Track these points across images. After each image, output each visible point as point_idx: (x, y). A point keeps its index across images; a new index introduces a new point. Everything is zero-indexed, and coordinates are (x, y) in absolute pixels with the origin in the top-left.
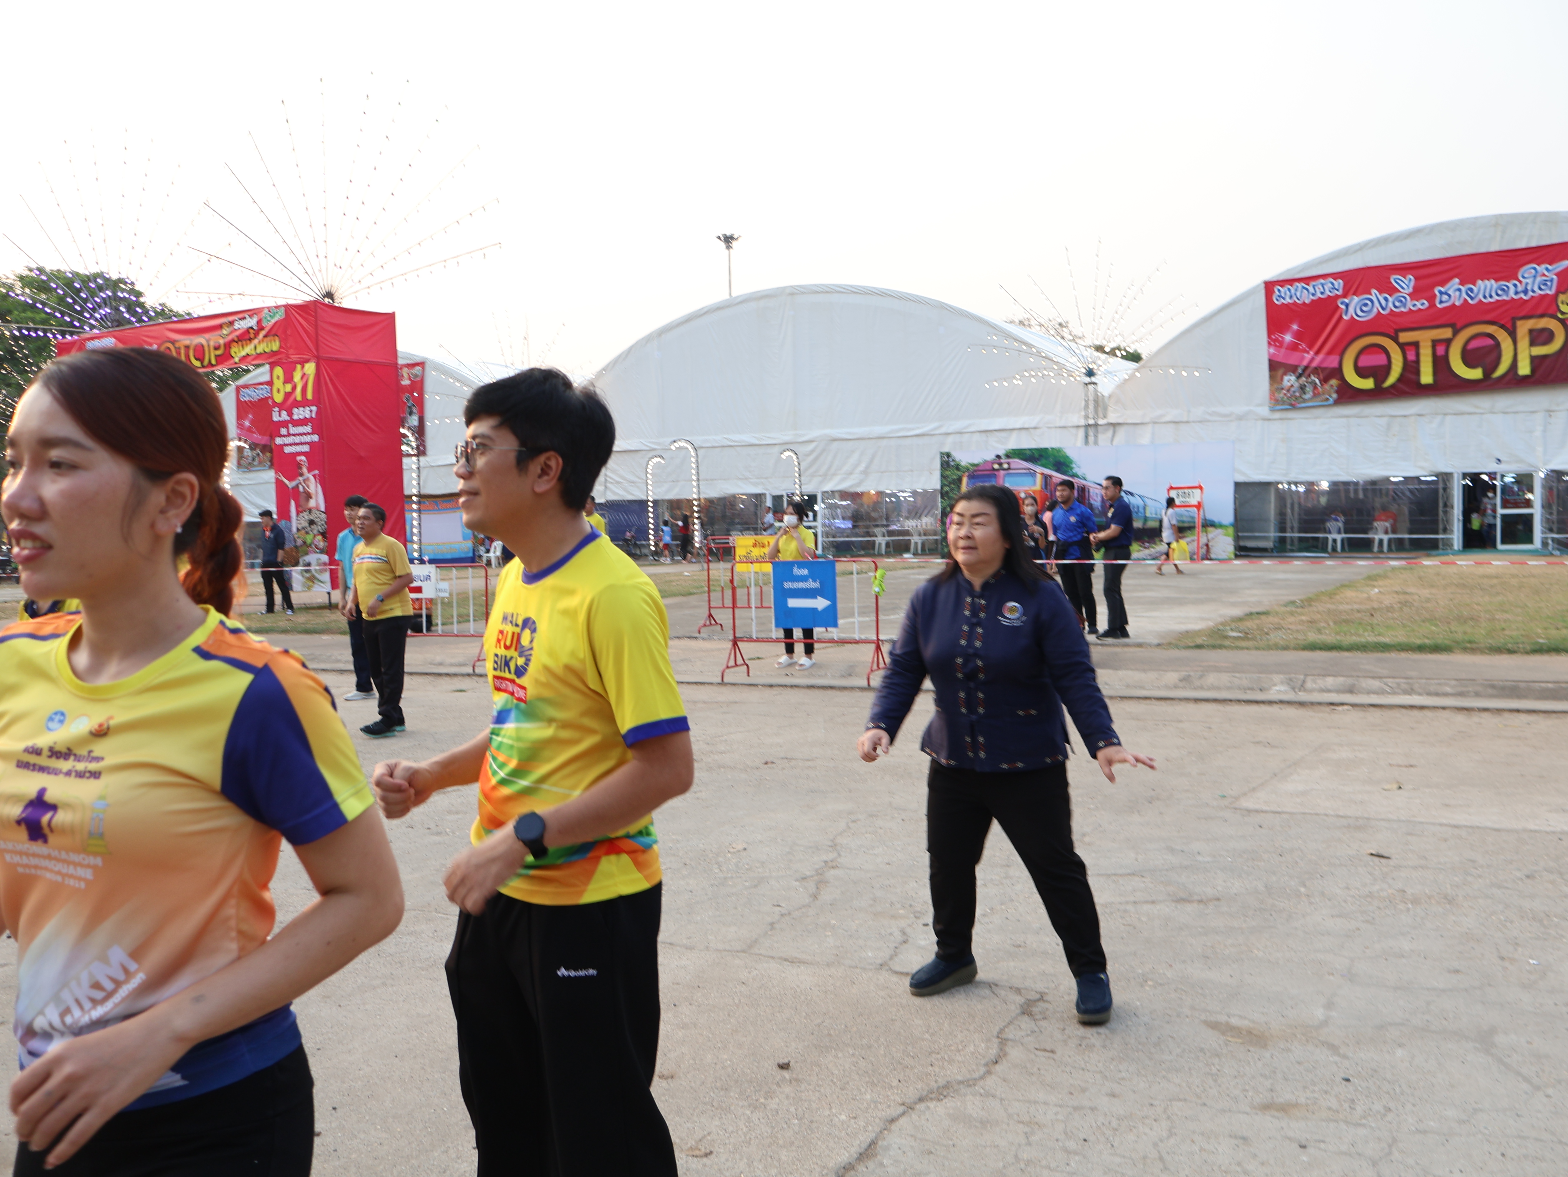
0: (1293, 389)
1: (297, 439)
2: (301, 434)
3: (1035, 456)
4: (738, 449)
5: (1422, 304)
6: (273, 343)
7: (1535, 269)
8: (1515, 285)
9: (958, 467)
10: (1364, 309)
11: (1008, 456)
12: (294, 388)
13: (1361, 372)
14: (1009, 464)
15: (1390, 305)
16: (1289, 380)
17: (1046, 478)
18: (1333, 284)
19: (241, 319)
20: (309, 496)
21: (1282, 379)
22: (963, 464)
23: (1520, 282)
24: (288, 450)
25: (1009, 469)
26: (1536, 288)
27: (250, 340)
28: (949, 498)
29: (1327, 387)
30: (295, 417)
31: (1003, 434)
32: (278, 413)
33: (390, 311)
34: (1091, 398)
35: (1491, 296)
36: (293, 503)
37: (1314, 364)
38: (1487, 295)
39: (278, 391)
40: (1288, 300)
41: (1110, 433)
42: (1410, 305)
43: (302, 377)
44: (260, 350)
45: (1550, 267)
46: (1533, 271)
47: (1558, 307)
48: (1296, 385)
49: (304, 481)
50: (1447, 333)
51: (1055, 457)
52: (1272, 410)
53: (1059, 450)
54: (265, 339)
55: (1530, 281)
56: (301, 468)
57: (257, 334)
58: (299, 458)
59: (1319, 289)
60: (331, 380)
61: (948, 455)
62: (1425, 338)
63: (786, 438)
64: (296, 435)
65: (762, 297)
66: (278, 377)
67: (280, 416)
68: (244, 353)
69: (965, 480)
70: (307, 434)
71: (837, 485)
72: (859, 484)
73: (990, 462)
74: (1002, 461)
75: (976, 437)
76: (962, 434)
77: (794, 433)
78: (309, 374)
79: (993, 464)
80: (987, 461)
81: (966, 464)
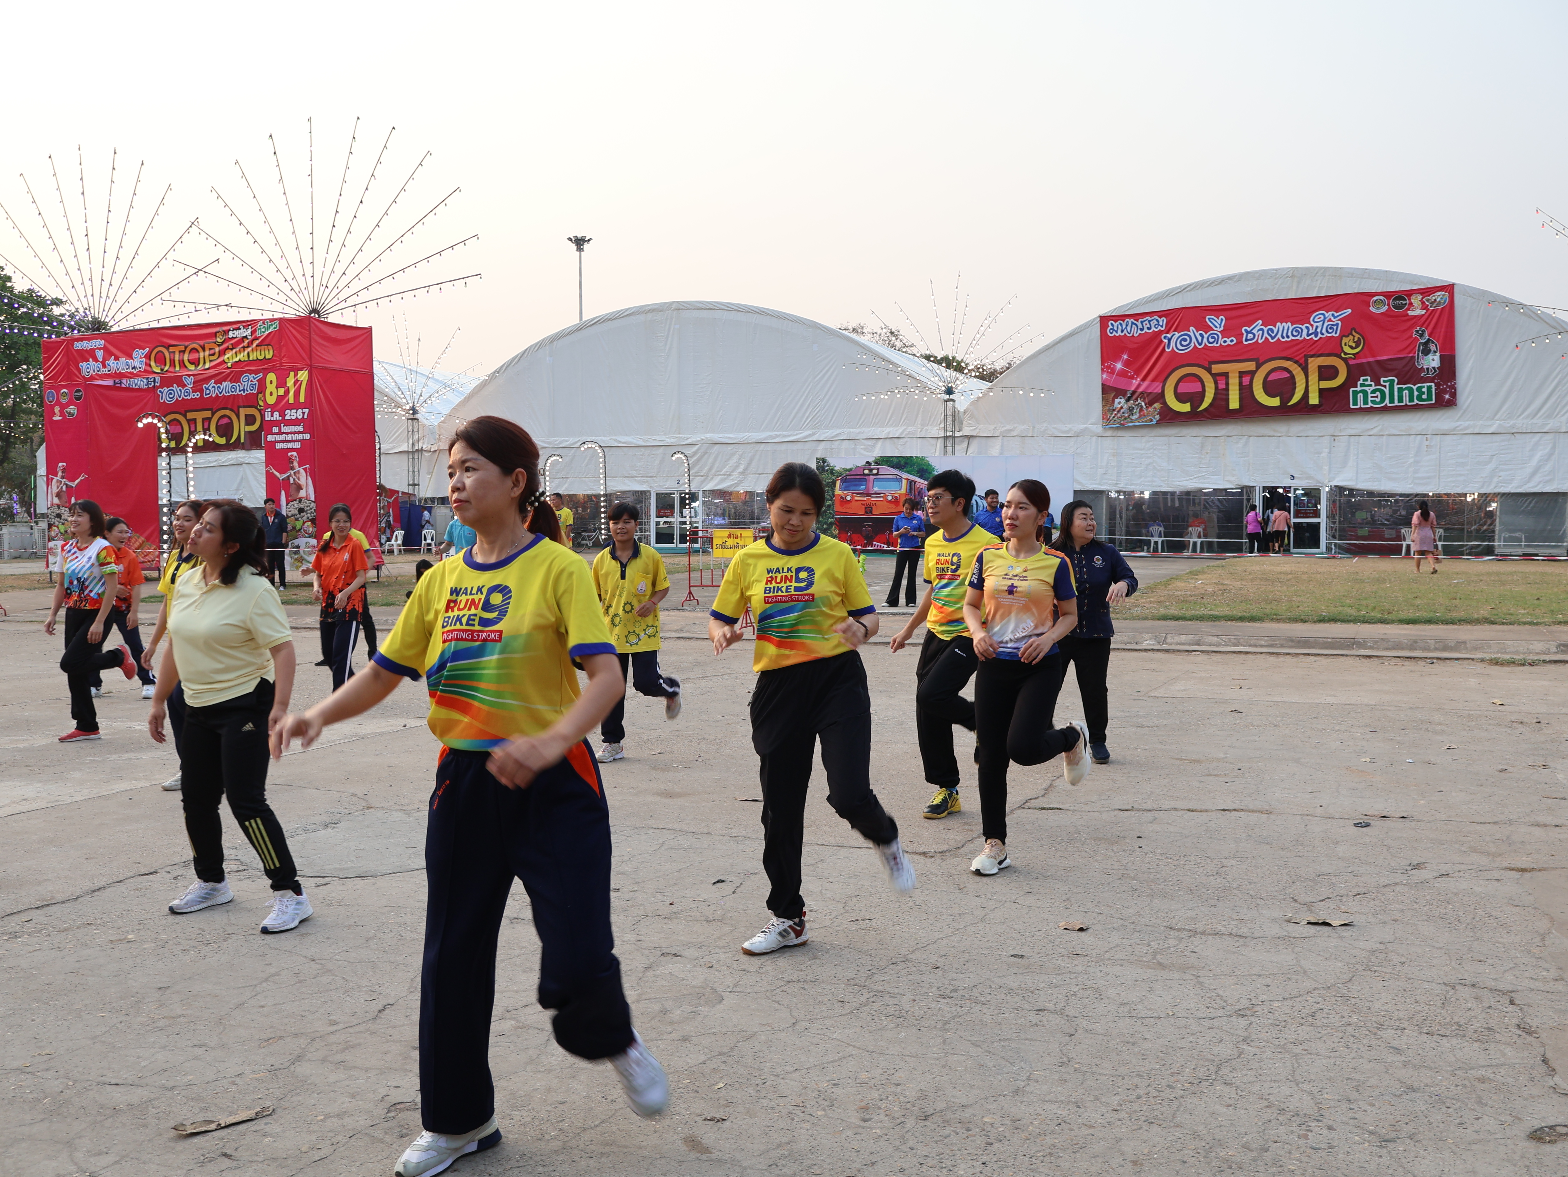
0: (1122, 411)
1: (289, 437)
2: (291, 433)
3: (901, 463)
4: (625, 449)
5: (1231, 341)
6: (267, 352)
7: (1323, 314)
8: (1307, 328)
9: (832, 471)
10: (1183, 343)
11: (877, 463)
12: (287, 392)
13: (1180, 398)
14: (878, 470)
15: (1205, 340)
16: (1120, 402)
17: (911, 483)
18: (1157, 321)
19: (234, 330)
20: (299, 488)
21: (1113, 402)
22: (836, 469)
23: (1312, 325)
24: (279, 446)
25: (877, 474)
26: (1324, 331)
27: (244, 348)
29: (1151, 409)
30: (287, 418)
31: (870, 443)
32: (269, 414)
33: (367, 326)
34: (949, 413)
35: (1288, 337)
36: (283, 493)
37: (1140, 390)
38: (1285, 335)
39: (271, 394)
40: (1119, 333)
41: (965, 445)
42: (1221, 341)
43: (295, 383)
44: (253, 357)
45: (1336, 314)
46: (1322, 317)
47: (1342, 348)
48: (1125, 407)
50: (1251, 366)
51: (919, 465)
52: (1104, 427)
53: (922, 459)
54: (259, 348)
55: (1319, 324)
56: (293, 463)
57: (250, 344)
58: (290, 454)
59: (1146, 325)
60: (321, 386)
61: (824, 461)
62: (1233, 369)
63: (671, 441)
64: (287, 433)
65: (650, 311)
66: (271, 382)
67: (272, 416)
68: (237, 359)
69: (838, 483)
70: (299, 433)
71: (717, 485)
72: (738, 484)
73: (861, 468)
74: (872, 467)
75: (846, 444)
76: (835, 442)
77: (677, 436)
78: (302, 381)
79: (864, 470)
80: (858, 466)
81: (839, 469)
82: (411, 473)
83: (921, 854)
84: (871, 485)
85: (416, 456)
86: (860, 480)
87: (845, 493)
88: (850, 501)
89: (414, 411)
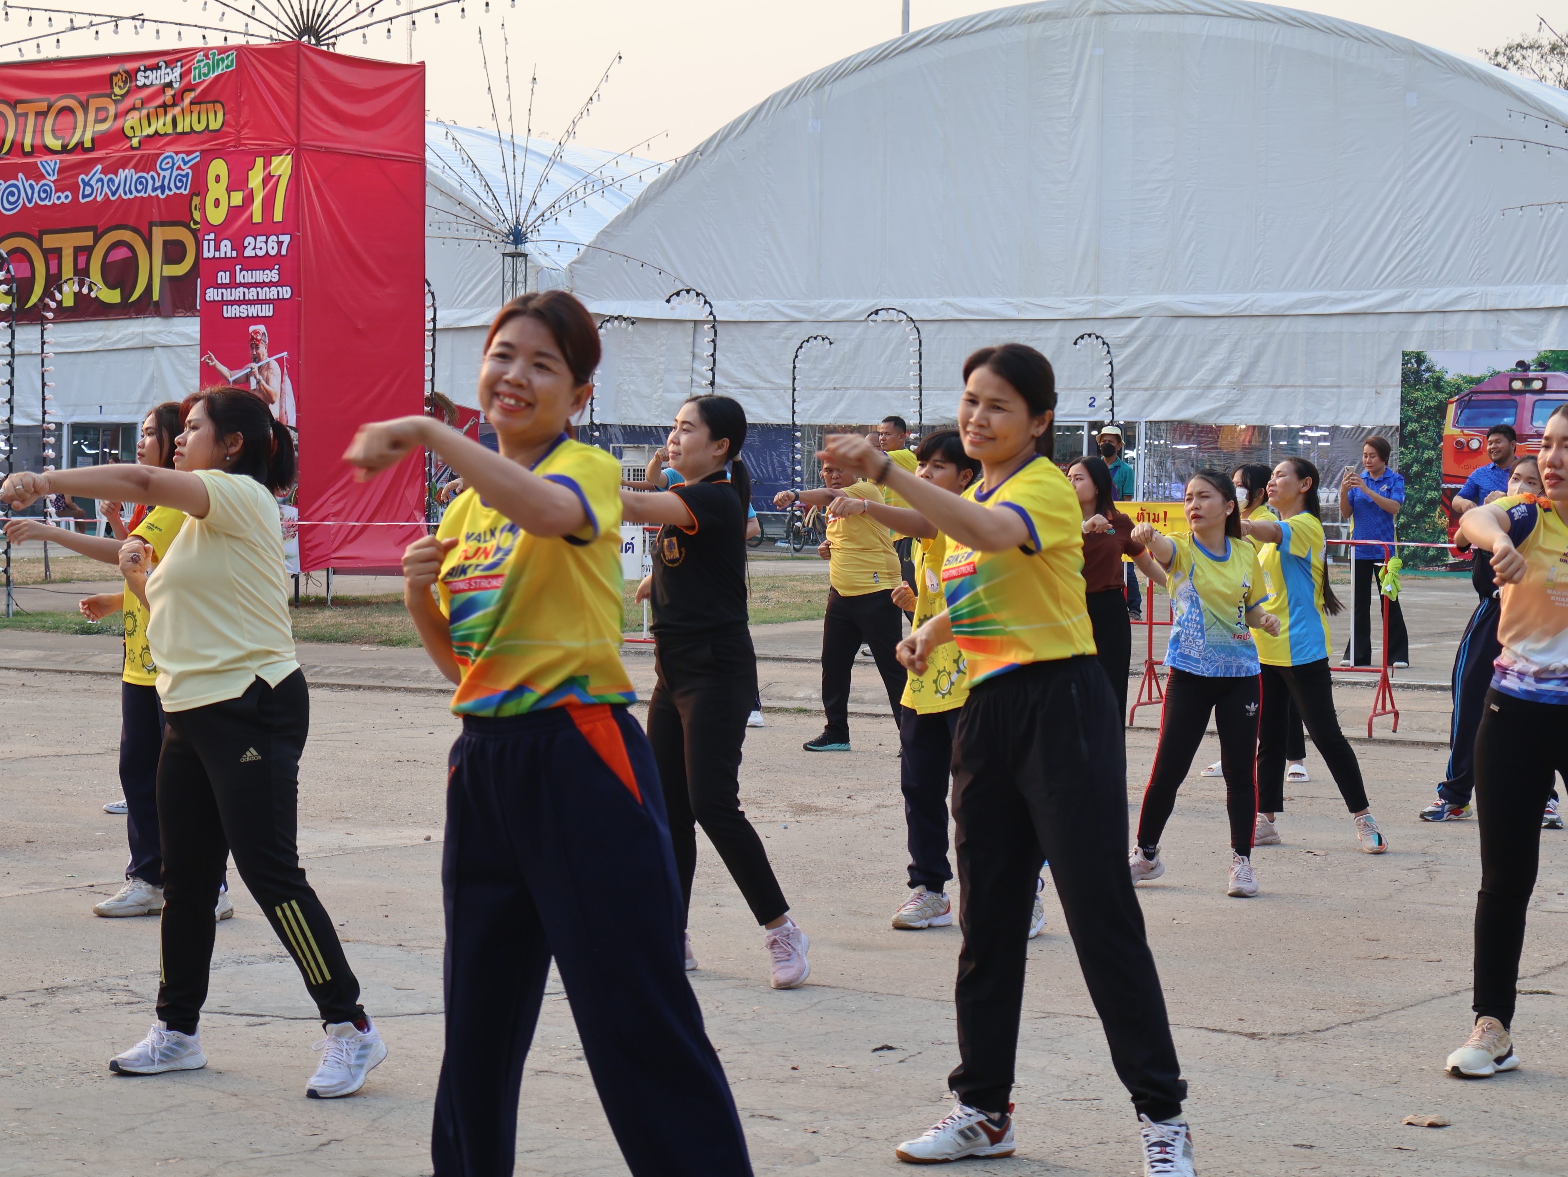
1: (252, 294)
4: (975, 326)
6: (212, 116)
9: (1438, 384)
11: (1543, 365)
12: (249, 199)
14: (1544, 380)
19: (146, 69)
22: (1448, 377)
24: (230, 312)
25: (1543, 391)
27: (165, 106)
28: (1418, 446)
30: (249, 253)
31: (1532, 318)
32: (212, 243)
33: (415, 61)
39: (217, 203)
43: (265, 182)
44: (183, 126)
49: (259, 368)
54: (196, 108)
56: (257, 348)
57: (177, 99)
58: (252, 328)
60: (317, 187)
61: (1420, 358)
63: (1077, 310)
64: (248, 285)
65: (1037, 18)
66: (218, 179)
67: (217, 249)
68: (151, 131)
69: (1451, 409)
70: (270, 284)
71: (1180, 409)
72: (1226, 409)
73: (1505, 375)
74: (1531, 374)
75: (1475, 321)
76: (1447, 314)
77: (1093, 298)
78: (280, 176)
79: (1512, 380)
80: (1499, 373)
81: (1455, 378)
83: (1246, 1035)
84: (1527, 415)
86: (1501, 404)
87: (1466, 431)
88: (1478, 451)
89: (518, 236)
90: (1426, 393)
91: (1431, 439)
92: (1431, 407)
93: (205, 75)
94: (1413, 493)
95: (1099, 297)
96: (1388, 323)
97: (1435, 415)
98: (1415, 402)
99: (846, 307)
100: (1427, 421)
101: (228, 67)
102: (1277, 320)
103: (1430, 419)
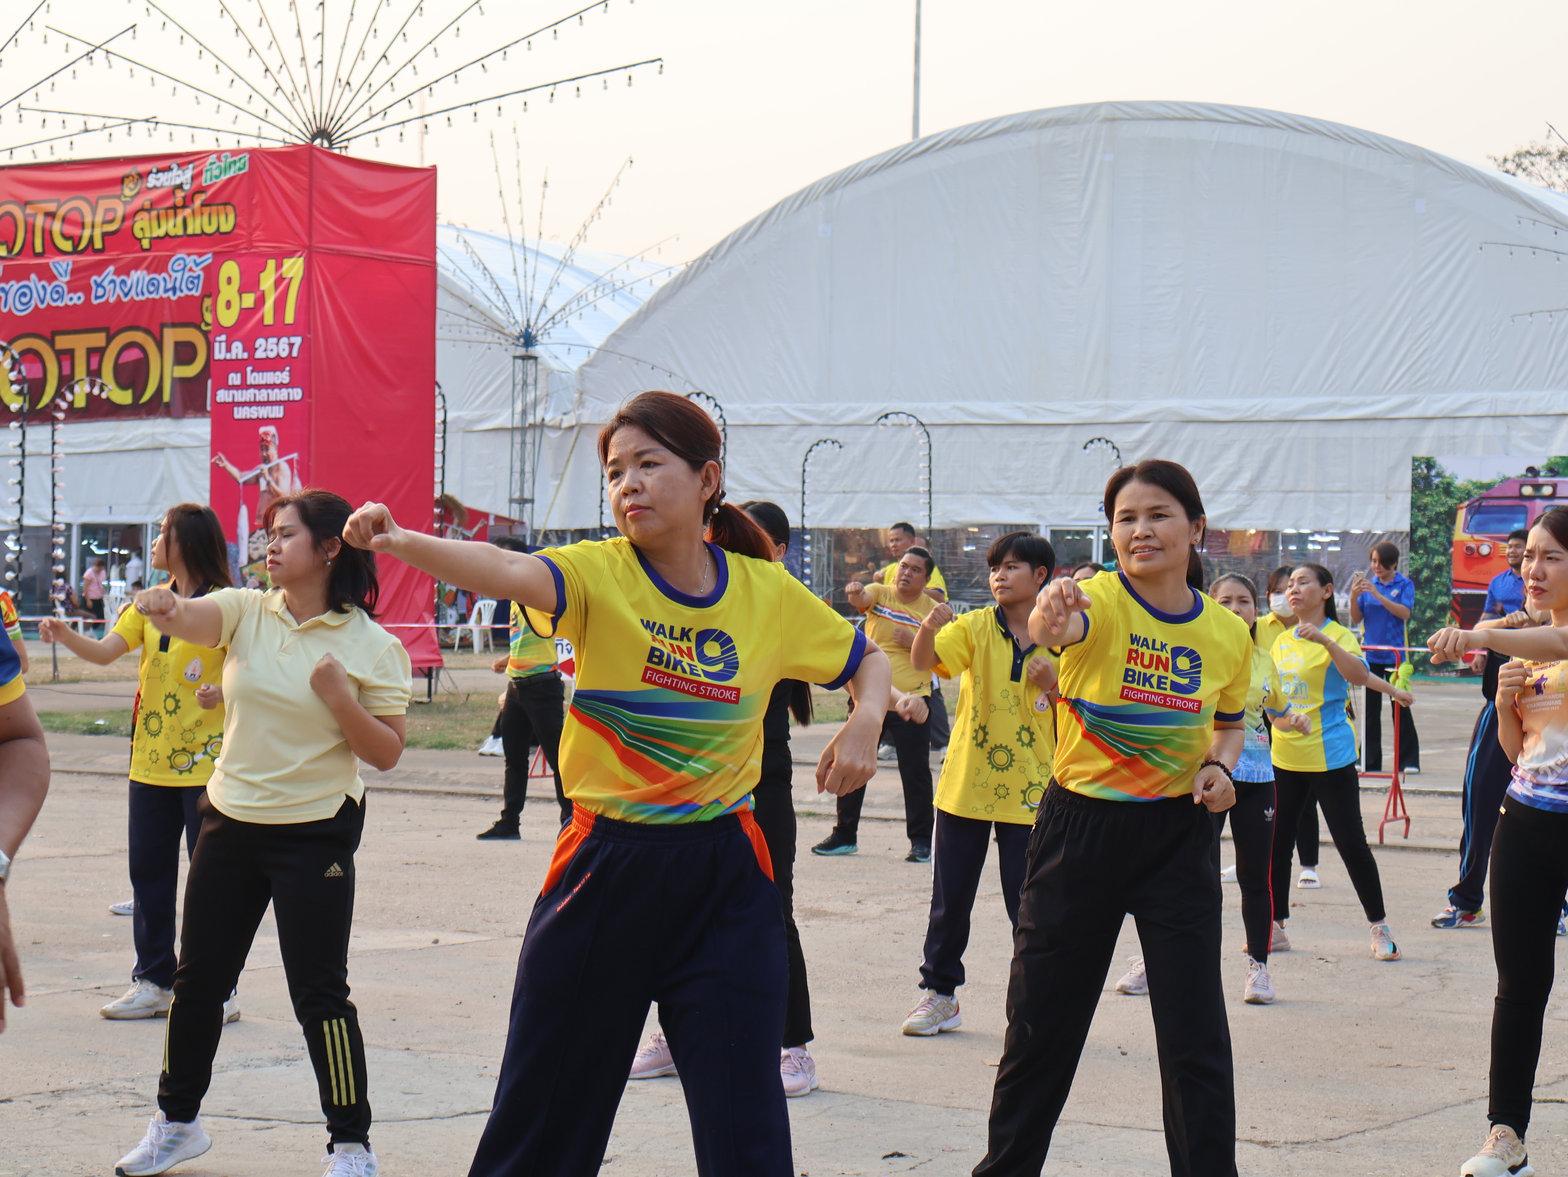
1: (262, 395)
2: (267, 386)
4: (984, 431)
6: (222, 218)
9: (1448, 489)
11: (1553, 471)
12: (260, 301)
14: (1554, 486)
19: (159, 171)
22: (1458, 483)
24: (240, 413)
25: (1552, 496)
27: (175, 208)
28: (1428, 551)
30: (259, 354)
31: (1543, 424)
32: (224, 345)
33: (426, 165)
36: (244, 511)
39: (228, 305)
43: (277, 284)
44: (194, 227)
49: (270, 470)
54: (207, 210)
56: (267, 449)
57: (189, 199)
58: (262, 430)
60: (328, 289)
61: (1430, 464)
63: (1088, 414)
64: (259, 387)
65: (1048, 124)
66: (229, 281)
67: (229, 350)
68: (161, 233)
69: (1461, 515)
70: (281, 386)
72: (1237, 514)
73: (1514, 481)
74: (1541, 480)
75: (1485, 427)
76: (1458, 421)
77: (1103, 402)
78: (291, 279)
79: (1521, 486)
80: (1509, 479)
81: (1465, 483)
82: (517, 476)
83: (1259, 1143)
85: (529, 438)
86: (1512, 509)
87: (1476, 537)
88: (1488, 557)
89: (528, 339)
90: (1436, 498)
91: (1441, 544)
92: (1440, 513)
93: (217, 177)
94: (1423, 598)
95: (1110, 402)
96: (1398, 429)
97: (1445, 521)
98: (1426, 507)
99: (855, 410)
100: (1436, 527)
101: (240, 169)
102: (1287, 425)
103: (1440, 524)
